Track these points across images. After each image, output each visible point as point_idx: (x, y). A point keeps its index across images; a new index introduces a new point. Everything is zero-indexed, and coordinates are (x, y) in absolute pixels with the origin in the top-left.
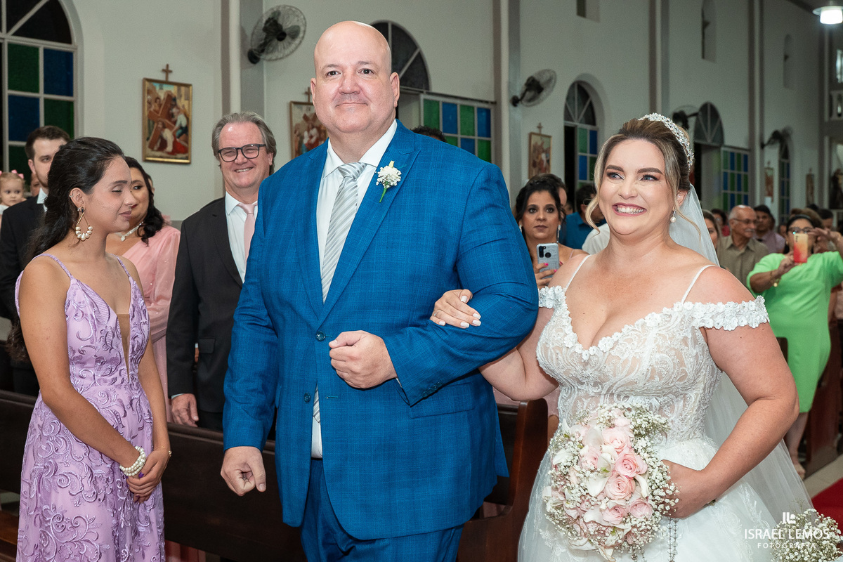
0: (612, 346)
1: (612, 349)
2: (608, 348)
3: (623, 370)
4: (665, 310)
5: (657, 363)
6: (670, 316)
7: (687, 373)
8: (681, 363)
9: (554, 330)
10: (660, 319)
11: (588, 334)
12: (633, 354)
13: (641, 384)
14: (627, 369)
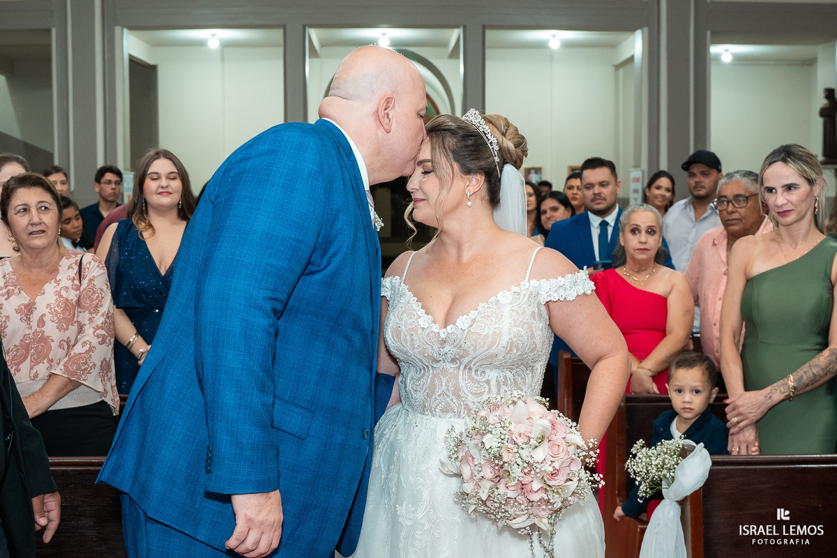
0: (470, 323)
1: (471, 326)
2: (467, 326)
3: (484, 345)
4: (515, 289)
5: (515, 336)
6: (519, 294)
7: (536, 346)
8: (533, 336)
9: (405, 315)
10: (511, 296)
11: (441, 316)
12: (493, 329)
13: (501, 357)
14: (488, 344)
